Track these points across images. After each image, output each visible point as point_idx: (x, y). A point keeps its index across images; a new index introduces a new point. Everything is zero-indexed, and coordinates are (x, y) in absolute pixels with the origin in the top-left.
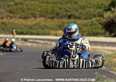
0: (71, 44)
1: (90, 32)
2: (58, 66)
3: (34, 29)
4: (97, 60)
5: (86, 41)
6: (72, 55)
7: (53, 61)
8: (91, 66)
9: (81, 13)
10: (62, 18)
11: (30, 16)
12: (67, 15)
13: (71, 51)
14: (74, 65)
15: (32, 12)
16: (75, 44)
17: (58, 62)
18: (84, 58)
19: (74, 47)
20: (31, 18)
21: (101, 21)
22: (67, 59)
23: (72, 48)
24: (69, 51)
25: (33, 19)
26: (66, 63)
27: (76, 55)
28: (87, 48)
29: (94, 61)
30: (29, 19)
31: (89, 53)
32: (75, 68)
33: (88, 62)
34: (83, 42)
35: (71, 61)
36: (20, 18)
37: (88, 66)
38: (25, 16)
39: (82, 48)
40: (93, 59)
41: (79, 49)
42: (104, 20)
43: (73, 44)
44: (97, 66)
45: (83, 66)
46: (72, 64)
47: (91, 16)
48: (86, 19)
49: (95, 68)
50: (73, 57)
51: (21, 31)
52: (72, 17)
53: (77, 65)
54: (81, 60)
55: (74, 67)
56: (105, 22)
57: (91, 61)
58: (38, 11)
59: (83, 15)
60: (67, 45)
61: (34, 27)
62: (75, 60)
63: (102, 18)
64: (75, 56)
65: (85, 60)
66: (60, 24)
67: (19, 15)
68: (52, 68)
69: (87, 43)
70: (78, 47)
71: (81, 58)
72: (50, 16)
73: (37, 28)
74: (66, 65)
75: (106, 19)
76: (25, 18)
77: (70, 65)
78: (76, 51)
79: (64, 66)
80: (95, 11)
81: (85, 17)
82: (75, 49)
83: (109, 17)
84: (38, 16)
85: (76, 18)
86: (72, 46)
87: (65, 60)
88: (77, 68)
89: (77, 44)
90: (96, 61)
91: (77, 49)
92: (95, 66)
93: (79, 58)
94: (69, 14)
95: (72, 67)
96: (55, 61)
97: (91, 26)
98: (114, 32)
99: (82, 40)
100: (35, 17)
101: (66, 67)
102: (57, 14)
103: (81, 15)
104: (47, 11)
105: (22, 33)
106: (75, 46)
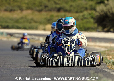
0: (66, 39)
1: (81, 26)
2: (50, 64)
3: (21, 23)
4: (95, 58)
5: (83, 36)
6: (67, 51)
7: (46, 58)
8: (87, 64)
9: (71, 6)
10: (50, 10)
11: (16, 8)
12: (56, 7)
13: (66, 47)
14: (68, 63)
15: (19, 4)
16: (70, 39)
17: (51, 60)
18: (80, 55)
19: (69, 43)
20: (17, 10)
21: (93, 15)
22: (61, 56)
23: (66, 44)
24: (63, 48)
25: (19, 11)
26: (59, 61)
27: (71, 52)
28: (84, 44)
29: (90, 58)
30: (15, 12)
31: (85, 50)
32: (70, 67)
33: (84, 59)
34: (79, 37)
35: (65, 58)
36: (6, 10)
37: (84, 64)
38: (11, 8)
39: (78, 44)
40: (90, 56)
41: (74, 45)
42: (97, 14)
43: (68, 39)
44: (94, 64)
45: (78, 64)
46: (66, 62)
47: (82, 10)
48: (77, 12)
49: (91, 66)
50: (67, 54)
51: (6, 24)
52: (62, 10)
53: (72, 62)
54: (77, 57)
55: (68, 64)
56: (97, 16)
57: (87, 58)
58: (25, 3)
59: (74, 8)
60: (61, 40)
61: (20, 21)
62: (69, 57)
63: (94, 12)
64: (69, 53)
65: (81, 57)
66: (48, 17)
67: (4, 8)
68: (44, 66)
69: (83, 39)
70: (73, 43)
71: (76, 55)
72: (38, 8)
73: (24, 22)
74: (59, 62)
75: (99, 13)
76: (11, 11)
77: (64, 63)
78: (71, 47)
79: (57, 64)
80: (87, 4)
81: (76, 10)
82: (71, 45)
83: (102, 11)
84: (24, 8)
85: (66, 11)
86: (66, 41)
87: (59, 57)
88: (72, 66)
89: (72, 39)
90: (93, 58)
91: (72, 45)
92: (92, 64)
93: (75, 56)
94: (58, 6)
95: (67, 65)
96: (48, 59)
97: (82, 20)
98: (107, 27)
99: (79, 35)
100: (21, 10)
101: (59, 65)
102: (46, 7)
103: (72, 8)
104: (34, 4)
105: (7, 27)
106: (70, 41)
